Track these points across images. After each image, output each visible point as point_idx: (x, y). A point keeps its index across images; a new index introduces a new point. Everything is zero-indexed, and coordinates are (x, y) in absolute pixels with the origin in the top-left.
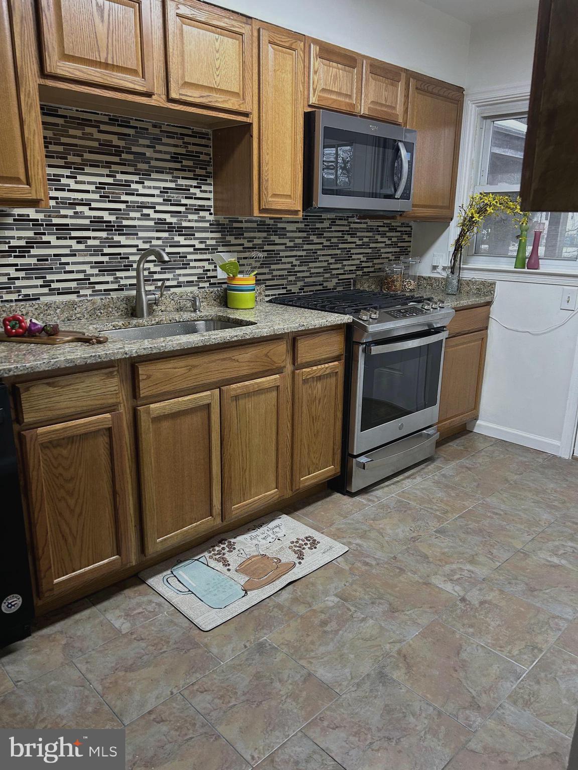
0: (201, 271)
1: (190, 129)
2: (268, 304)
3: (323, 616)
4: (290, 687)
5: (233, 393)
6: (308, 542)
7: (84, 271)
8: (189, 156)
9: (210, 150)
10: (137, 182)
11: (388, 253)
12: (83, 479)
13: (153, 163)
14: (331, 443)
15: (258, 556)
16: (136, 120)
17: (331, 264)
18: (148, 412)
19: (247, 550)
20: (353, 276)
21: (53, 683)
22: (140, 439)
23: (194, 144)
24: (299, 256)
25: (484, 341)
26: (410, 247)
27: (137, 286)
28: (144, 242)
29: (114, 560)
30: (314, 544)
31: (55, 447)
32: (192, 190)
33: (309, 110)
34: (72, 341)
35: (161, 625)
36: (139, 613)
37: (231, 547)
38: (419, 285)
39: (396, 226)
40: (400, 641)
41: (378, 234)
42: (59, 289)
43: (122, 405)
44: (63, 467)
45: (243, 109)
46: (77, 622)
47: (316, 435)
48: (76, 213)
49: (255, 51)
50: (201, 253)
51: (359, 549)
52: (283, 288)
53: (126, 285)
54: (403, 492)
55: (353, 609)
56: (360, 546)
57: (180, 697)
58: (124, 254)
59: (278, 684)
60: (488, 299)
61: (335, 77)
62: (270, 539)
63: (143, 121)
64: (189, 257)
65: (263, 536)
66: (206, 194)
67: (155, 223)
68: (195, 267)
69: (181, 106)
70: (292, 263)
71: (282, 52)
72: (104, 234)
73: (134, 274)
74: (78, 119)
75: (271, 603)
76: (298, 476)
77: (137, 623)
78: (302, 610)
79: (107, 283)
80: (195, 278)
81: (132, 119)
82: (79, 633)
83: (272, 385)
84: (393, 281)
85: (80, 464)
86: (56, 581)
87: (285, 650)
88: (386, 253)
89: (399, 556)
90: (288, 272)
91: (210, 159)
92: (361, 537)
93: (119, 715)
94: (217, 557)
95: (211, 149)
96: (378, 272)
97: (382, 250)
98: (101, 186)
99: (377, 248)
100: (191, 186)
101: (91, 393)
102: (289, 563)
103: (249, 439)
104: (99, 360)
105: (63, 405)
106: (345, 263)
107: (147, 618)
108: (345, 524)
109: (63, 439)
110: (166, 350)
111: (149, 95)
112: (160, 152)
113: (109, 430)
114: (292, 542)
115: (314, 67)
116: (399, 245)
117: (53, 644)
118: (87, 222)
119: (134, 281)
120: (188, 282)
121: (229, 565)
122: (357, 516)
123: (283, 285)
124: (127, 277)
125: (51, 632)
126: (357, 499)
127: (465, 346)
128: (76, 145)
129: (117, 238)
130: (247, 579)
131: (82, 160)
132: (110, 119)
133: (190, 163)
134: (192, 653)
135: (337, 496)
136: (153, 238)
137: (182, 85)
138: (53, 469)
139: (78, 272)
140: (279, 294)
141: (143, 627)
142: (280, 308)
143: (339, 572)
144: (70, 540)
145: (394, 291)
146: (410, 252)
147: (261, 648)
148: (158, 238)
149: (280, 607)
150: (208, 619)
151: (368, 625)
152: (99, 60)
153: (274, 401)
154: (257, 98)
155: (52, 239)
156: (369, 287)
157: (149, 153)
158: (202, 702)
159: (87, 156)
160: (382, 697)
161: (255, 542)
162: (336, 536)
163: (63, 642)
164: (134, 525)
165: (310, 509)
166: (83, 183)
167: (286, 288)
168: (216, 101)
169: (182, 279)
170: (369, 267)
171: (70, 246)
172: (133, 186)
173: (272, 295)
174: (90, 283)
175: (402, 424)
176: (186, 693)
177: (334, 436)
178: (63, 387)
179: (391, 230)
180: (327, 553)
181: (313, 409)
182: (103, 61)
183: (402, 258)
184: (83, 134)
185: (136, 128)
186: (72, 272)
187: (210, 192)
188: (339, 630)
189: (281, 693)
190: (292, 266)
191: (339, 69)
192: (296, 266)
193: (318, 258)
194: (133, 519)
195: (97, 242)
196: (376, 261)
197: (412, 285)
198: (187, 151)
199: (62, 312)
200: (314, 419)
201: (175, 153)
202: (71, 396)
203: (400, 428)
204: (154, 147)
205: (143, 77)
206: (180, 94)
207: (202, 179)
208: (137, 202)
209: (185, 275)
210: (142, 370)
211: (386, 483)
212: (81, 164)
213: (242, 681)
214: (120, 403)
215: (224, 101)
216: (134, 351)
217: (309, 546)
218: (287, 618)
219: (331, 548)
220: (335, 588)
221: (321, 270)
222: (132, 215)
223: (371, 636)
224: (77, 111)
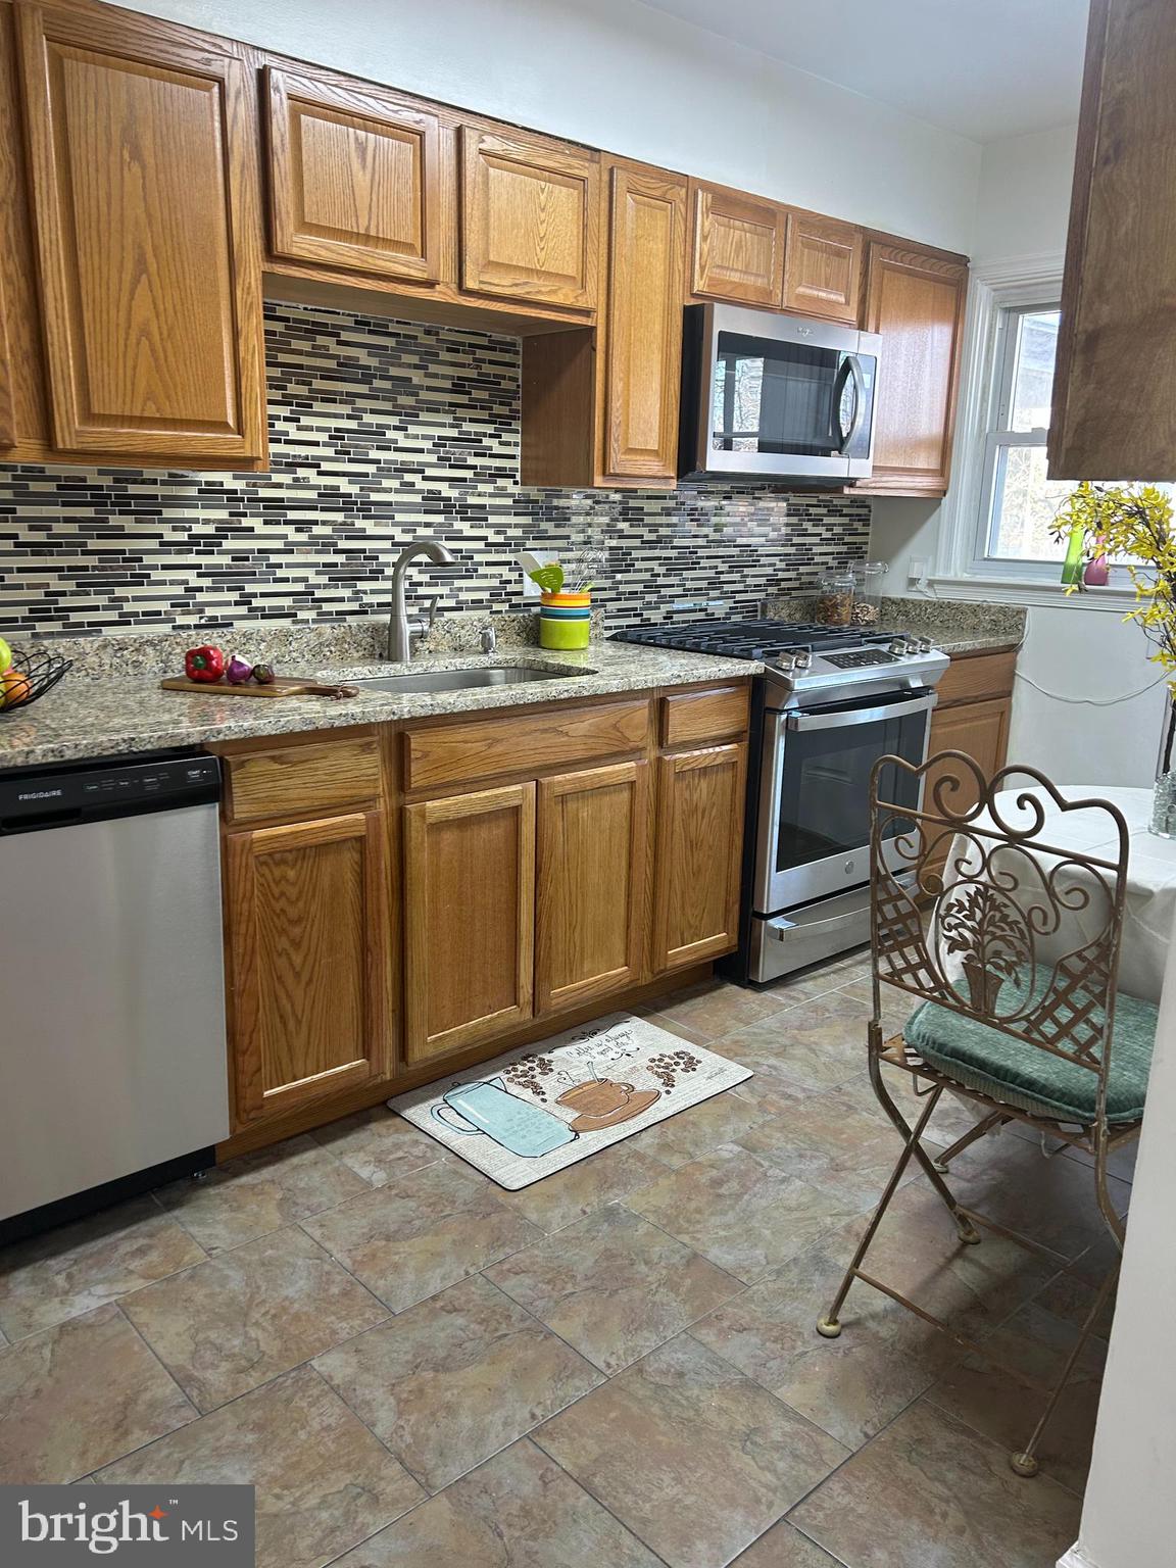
0: (495, 583)
1: (485, 335)
2: (608, 644)
3: (714, 1173)
4: (664, 1272)
5: (559, 790)
6: (681, 1061)
7: (305, 580)
8: (481, 382)
9: (517, 373)
10: (396, 428)
11: (826, 554)
12: (316, 922)
13: (424, 395)
14: (723, 893)
15: (594, 1082)
16: (398, 322)
17: (722, 573)
18: (422, 814)
19: (573, 1073)
20: (762, 595)
21: (270, 1252)
22: (408, 860)
23: (491, 362)
24: (665, 559)
25: (1004, 717)
26: (866, 543)
27: (392, 607)
28: (403, 531)
29: (358, 1067)
30: (691, 1064)
31: (277, 864)
32: (486, 442)
33: (693, 302)
34: (300, 693)
35: (438, 1176)
36: (400, 1159)
37: (546, 1067)
38: (882, 614)
39: (841, 506)
40: (849, 1214)
41: (809, 520)
42: (263, 609)
43: (382, 800)
44: (288, 899)
45: (581, 304)
46: (295, 1168)
47: (697, 873)
48: (296, 480)
49: (604, 205)
50: (497, 552)
51: (774, 1073)
52: (635, 615)
53: (371, 605)
54: (852, 986)
55: (766, 1164)
56: (775, 1068)
57: (481, 1280)
58: (371, 550)
59: (643, 1266)
60: (1012, 639)
61: (739, 247)
62: (611, 1055)
63: (409, 324)
64: (477, 558)
65: (601, 1049)
66: (509, 447)
67: (424, 498)
68: (485, 576)
69: (481, 301)
70: (653, 569)
71: (649, 206)
72: (339, 517)
73: (388, 585)
74: (306, 322)
75: (622, 1150)
76: (663, 946)
77: (398, 1173)
78: (677, 1161)
79: (341, 600)
80: (485, 595)
81: (391, 321)
82: (302, 1185)
83: (622, 779)
84: (835, 606)
85: (314, 896)
86: (267, 1093)
87: (652, 1218)
88: (821, 554)
89: (847, 1087)
90: (645, 587)
91: (518, 386)
92: (777, 1055)
93: (383, 1299)
94: (522, 1080)
95: (520, 370)
96: (807, 589)
97: (816, 550)
98: (337, 435)
99: (805, 545)
100: (485, 434)
101: (334, 777)
102: (650, 1093)
103: (582, 873)
104: (353, 722)
105: (293, 794)
106: (747, 571)
107: (413, 1166)
108: (748, 1034)
109: (290, 851)
110: (455, 710)
111: (430, 284)
112: (435, 376)
113: (361, 839)
114: (653, 1060)
115: (702, 229)
116: (847, 539)
117: (260, 1198)
118: (313, 495)
119: (388, 598)
120: (473, 601)
121: (543, 1093)
122: (770, 1022)
123: (635, 609)
124: (374, 591)
125: (256, 1182)
126: (769, 994)
127: (968, 725)
128: (300, 367)
129: (359, 523)
130: (577, 1115)
131: (310, 391)
132: (357, 322)
133: (484, 395)
134: (495, 1218)
135: (731, 989)
136: (419, 524)
137: (484, 266)
138: (273, 901)
139: (296, 580)
140: (627, 627)
141: (408, 1178)
142: (632, 650)
143: (740, 1107)
144: (291, 1024)
145: (836, 623)
146: (866, 552)
147: (610, 1214)
148: (428, 525)
149: (639, 1157)
150: (515, 1173)
151: (791, 1188)
152: (355, 230)
153: (625, 809)
154: (605, 284)
155: (257, 524)
156: (790, 615)
157: (417, 378)
158: (517, 1287)
159: (318, 384)
160: (819, 1290)
161: (586, 1058)
162: (729, 1053)
163: (279, 1196)
164: (391, 1008)
165: (682, 1008)
166: (309, 429)
167: (641, 615)
168: (539, 292)
169: (464, 596)
170: (790, 579)
171: (285, 537)
172: (390, 434)
173: (616, 628)
174: (314, 600)
175: (851, 864)
176: (491, 1274)
177: (728, 878)
178: (294, 764)
179: (831, 513)
180: (716, 1079)
181: (692, 828)
182: (362, 231)
183: (852, 564)
184: (313, 347)
185: (397, 335)
186: (286, 580)
187: (516, 444)
188: (743, 1194)
189: (649, 1279)
190: (652, 575)
191: (744, 230)
192: (658, 575)
193: (699, 563)
194: (390, 998)
195: (327, 530)
196: (802, 569)
197: (872, 613)
198: (479, 374)
199: (269, 647)
200: (693, 845)
201: (459, 378)
202: (307, 780)
203: (848, 870)
204: (426, 367)
205: (423, 255)
206: (481, 282)
207: (503, 422)
208: (395, 462)
209: (469, 589)
210: (416, 742)
211: (821, 971)
212: (307, 398)
213: (584, 1260)
214: (379, 796)
215: (550, 292)
216: (406, 710)
217: (683, 1066)
218: (651, 1173)
219: (722, 1070)
220: (734, 1132)
221: (704, 584)
222: (386, 483)
223: (799, 1205)
224: (305, 309)
